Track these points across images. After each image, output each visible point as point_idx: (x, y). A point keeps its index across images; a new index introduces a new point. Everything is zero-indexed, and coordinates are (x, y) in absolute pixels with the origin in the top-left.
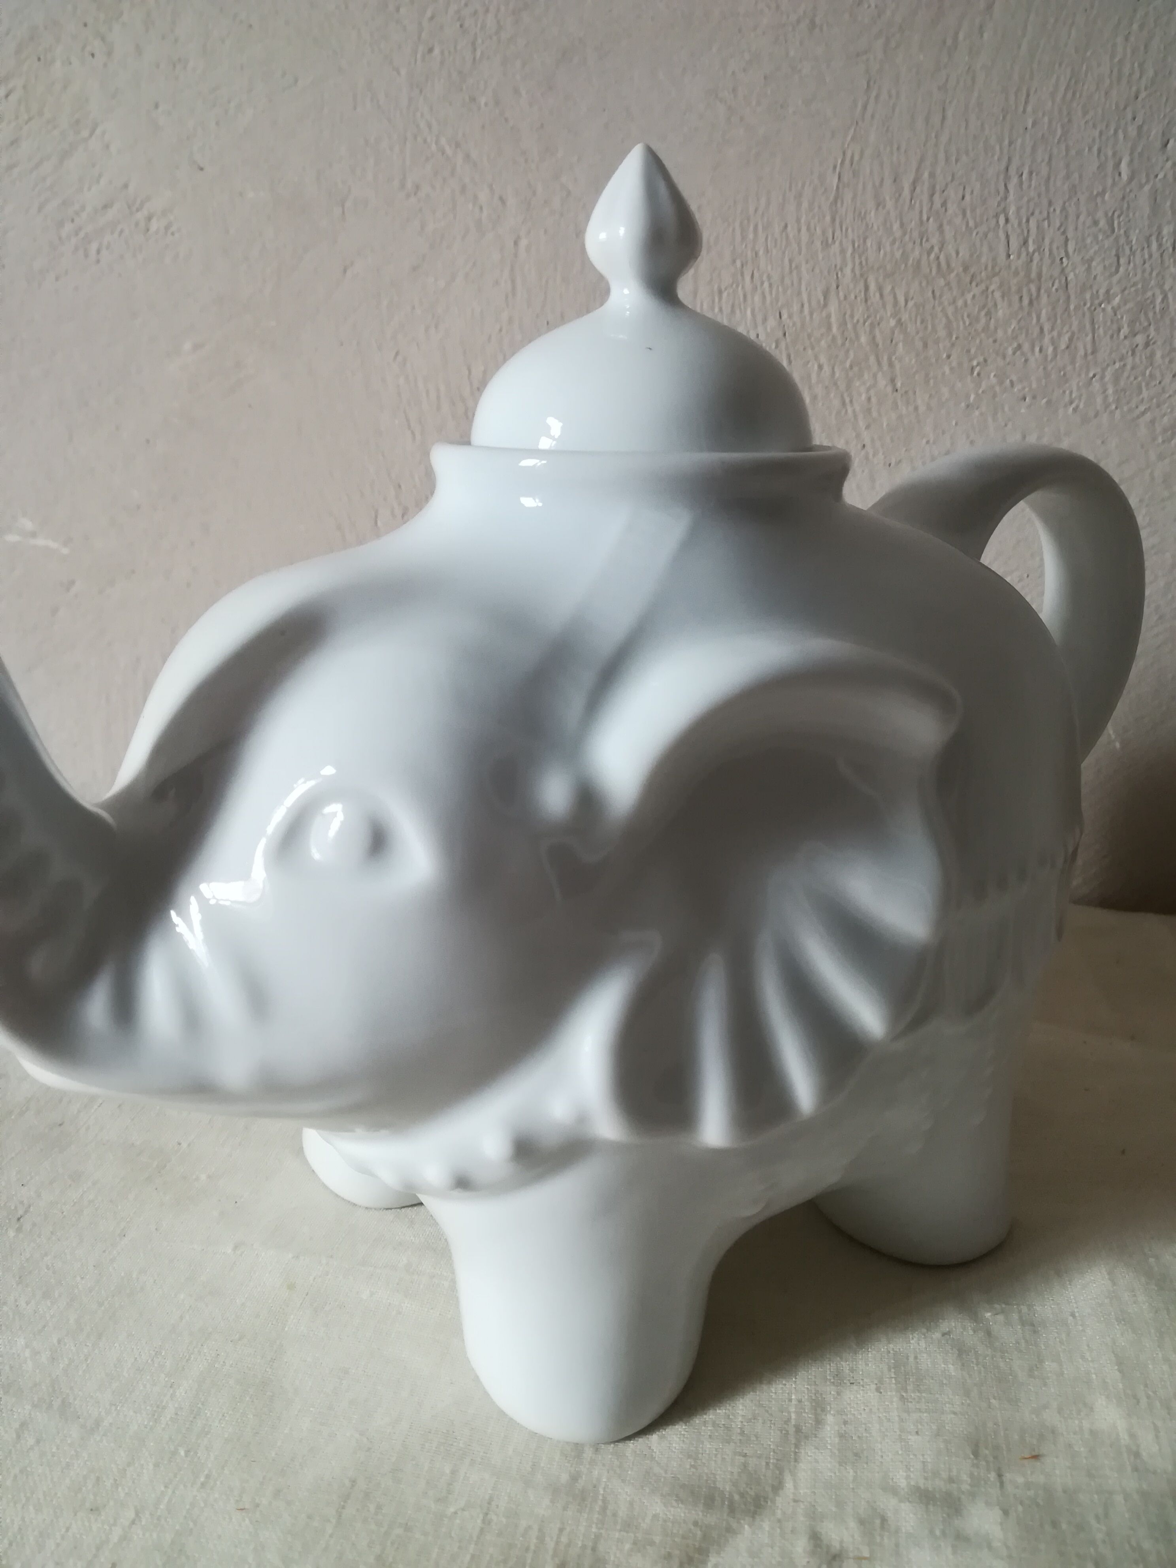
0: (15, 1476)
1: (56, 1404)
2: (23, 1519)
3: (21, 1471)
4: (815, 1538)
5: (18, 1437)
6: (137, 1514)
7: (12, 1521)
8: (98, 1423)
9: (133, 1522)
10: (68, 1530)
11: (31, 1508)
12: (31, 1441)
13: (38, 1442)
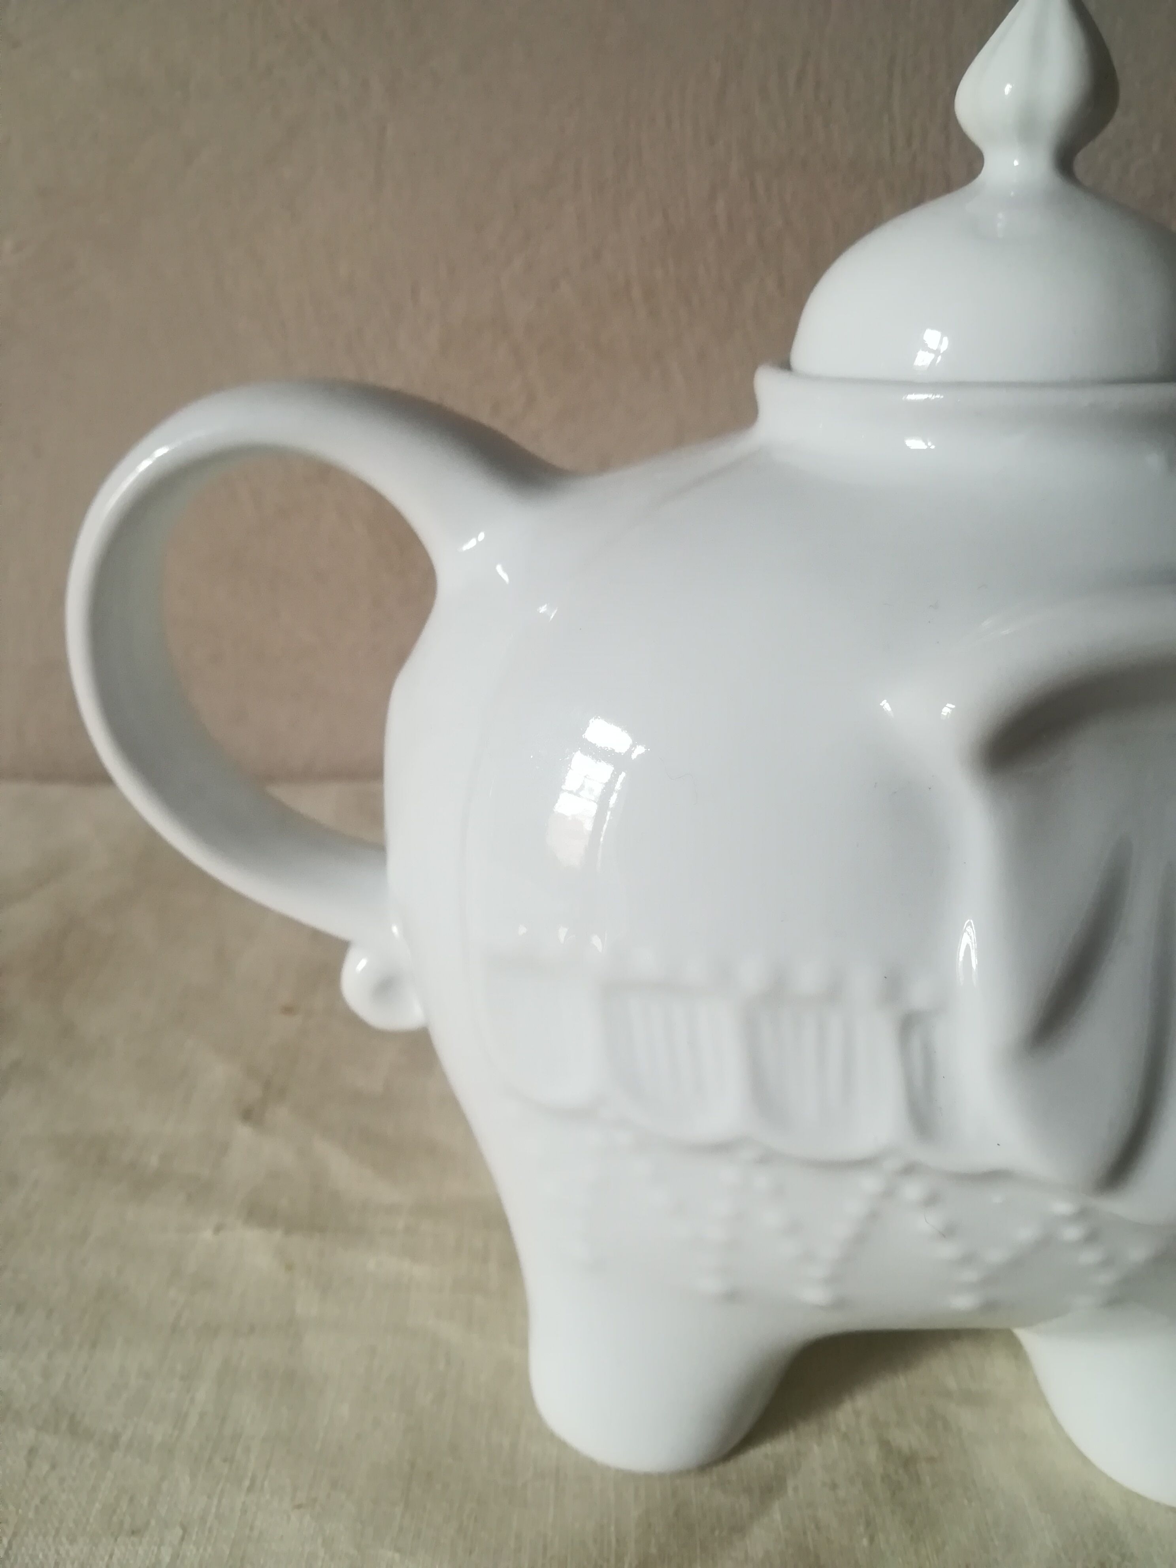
0: (37, 1507)
1: (64, 1425)
2: (57, 1552)
3: (43, 1501)
4: (885, 1445)
5: (30, 1465)
6: (185, 1529)
7: (46, 1557)
8: (116, 1437)
9: (183, 1539)
10: (111, 1556)
11: (64, 1539)
12: (46, 1468)
13: (53, 1467)
